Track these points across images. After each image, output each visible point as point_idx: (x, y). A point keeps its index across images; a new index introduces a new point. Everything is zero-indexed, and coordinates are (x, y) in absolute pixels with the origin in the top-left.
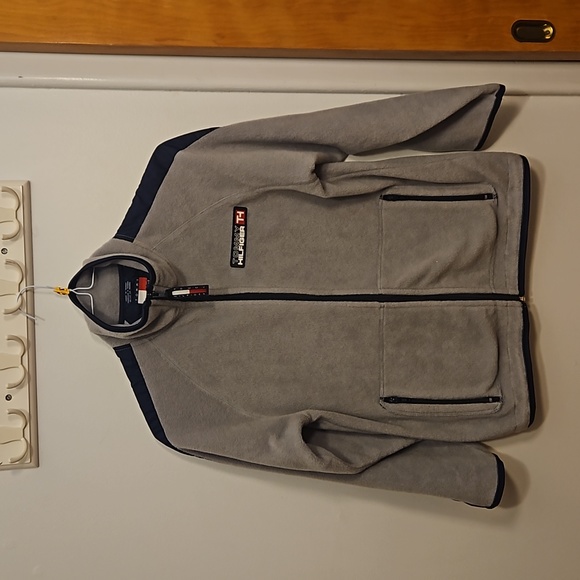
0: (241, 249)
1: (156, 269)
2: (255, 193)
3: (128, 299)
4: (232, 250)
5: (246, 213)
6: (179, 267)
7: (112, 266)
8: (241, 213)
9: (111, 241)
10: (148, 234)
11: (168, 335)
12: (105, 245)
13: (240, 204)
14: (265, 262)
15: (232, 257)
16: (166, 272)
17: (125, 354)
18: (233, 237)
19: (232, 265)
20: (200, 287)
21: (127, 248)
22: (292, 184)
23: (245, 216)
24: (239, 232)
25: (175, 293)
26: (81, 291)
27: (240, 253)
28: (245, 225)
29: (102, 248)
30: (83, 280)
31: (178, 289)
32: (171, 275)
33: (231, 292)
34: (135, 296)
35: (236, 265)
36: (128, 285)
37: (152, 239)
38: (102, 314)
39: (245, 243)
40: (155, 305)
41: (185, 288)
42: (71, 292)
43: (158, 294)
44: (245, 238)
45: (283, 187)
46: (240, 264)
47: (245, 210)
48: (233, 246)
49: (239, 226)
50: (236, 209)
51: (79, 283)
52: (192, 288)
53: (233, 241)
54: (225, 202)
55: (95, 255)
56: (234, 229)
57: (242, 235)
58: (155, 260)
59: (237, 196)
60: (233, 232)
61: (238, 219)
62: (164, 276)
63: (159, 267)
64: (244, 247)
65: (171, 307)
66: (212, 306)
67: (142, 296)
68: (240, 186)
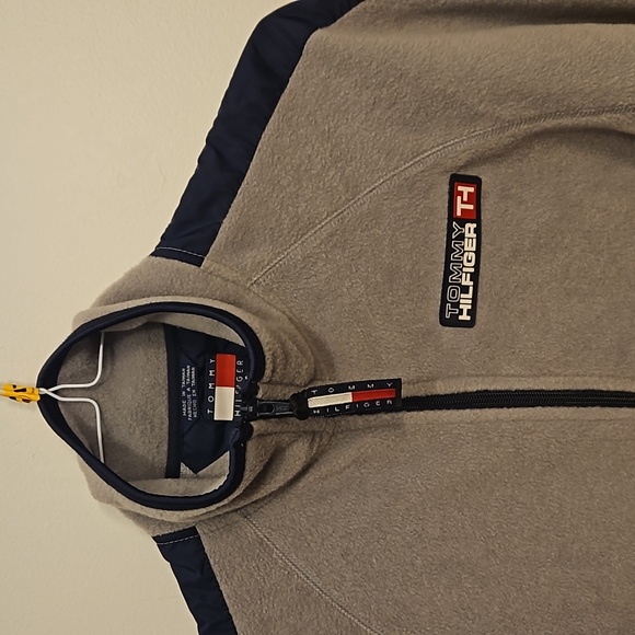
0: (466, 281)
1: (264, 338)
2: (506, 138)
3: (189, 411)
4: (446, 284)
5: (478, 190)
6: (316, 328)
7: (148, 326)
8: (466, 190)
9: (145, 263)
10: (239, 244)
11: (291, 499)
12: (130, 275)
13: (464, 167)
14: (524, 312)
15: (444, 301)
16: (290, 344)
17: (183, 553)
18: (449, 250)
19: (444, 322)
20: (380, 384)
21: (184, 282)
22: (612, 110)
23: (476, 199)
24: (462, 237)
25: (315, 402)
26: (71, 393)
27: (465, 290)
28: (478, 221)
29: (123, 282)
30: (75, 364)
31: (323, 391)
32: (301, 350)
33: (441, 388)
34: (205, 401)
35: (453, 322)
36: (189, 374)
37: (249, 257)
38: (125, 450)
39: (477, 266)
40: (261, 436)
41: (341, 388)
42: (44, 397)
43: (270, 407)
44: (478, 252)
45: (582, 121)
46: (465, 317)
47: (475, 181)
48: (447, 272)
49: (462, 221)
50: (457, 179)
51: (65, 371)
52: (359, 387)
53: (448, 261)
54: (430, 162)
55: (106, 299)
56: (450, 229)
57: (470, 245)
58: (257, 313)
59: (459, 147)
60: (449, 239)
61: (460, 207)
62: (286, 356)
63: (272, 333)
64: (475, 277)
65: (298, 435)
66: (398, 426)
67: (225, 405)
68: (473, 117)
